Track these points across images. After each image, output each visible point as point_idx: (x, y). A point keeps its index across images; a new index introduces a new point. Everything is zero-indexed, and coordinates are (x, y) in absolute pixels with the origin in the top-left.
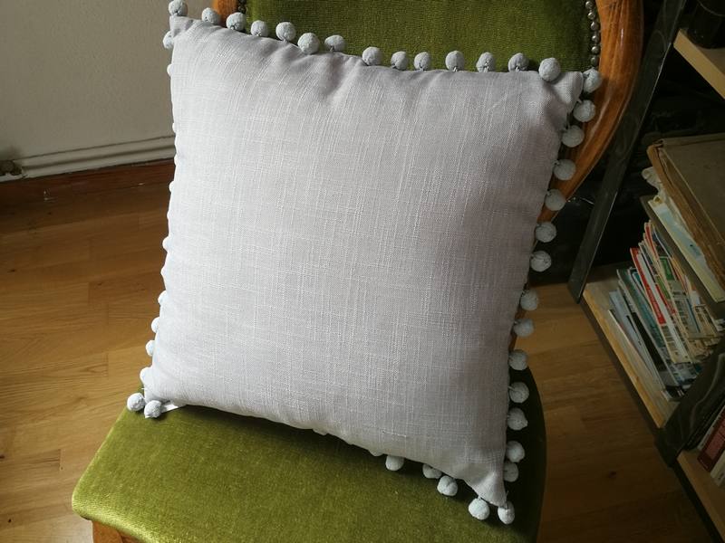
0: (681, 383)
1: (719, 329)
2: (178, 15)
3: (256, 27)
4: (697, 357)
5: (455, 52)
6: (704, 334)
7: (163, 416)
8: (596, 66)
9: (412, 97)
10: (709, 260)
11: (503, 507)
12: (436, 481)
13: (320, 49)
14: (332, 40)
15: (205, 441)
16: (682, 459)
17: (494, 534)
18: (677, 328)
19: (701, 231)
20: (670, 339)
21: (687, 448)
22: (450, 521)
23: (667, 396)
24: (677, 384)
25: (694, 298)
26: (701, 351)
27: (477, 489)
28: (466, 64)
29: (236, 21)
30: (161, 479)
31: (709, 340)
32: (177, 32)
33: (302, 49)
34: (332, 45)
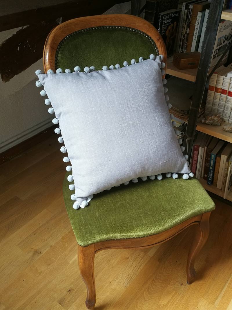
1: (181, 135)
2: (41, 74)
3: (67, 71)
5: (125, 61)
8: (159, 55)
11: (191, 173)
12: (172, 177)
14: (92, 68)
17: (192, 181)
22: (182, 183)
27: (182, 172)
29: (60, 71)
30: (105, 217)
32: (43, 79)
34: (92, 69)
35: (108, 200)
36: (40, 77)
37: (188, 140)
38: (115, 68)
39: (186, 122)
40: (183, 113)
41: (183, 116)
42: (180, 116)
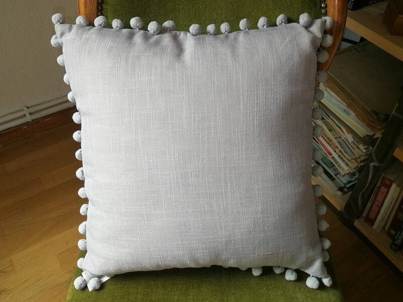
0: (345, 184)
1: (364, 151)
2: (61, 23)
3: (116, 23)
4: (355, 168)
5: (245, 19)
6: (357, 156)
7: (102, 286)
8: (326, 14)
9: (233, 49)
10: (358, 115)
11: (326, 277)
13: (162, 31)
14: (167, 24)
15: (137, 294)
16: (357, 224)
17: (324, 294)
18: (339, 156)
19: (351, 102)
20: (337, 163)
21: (358, 217)
22: (299, 295)
23: (339, 193)
24: (343, 185)
25: (350, 138)
26: (356, 165)
28: (253, 26)
29: (101, 22)
31: (360, 158)
33: (152, 32)
34: (168, 27)
35: (137, 290)
36: (58, 28)
37: (375, 167)
38: (217, 32)
39: (378, 135)
40: (375, 117)
41: (373, 124)
42: (368, 122)
